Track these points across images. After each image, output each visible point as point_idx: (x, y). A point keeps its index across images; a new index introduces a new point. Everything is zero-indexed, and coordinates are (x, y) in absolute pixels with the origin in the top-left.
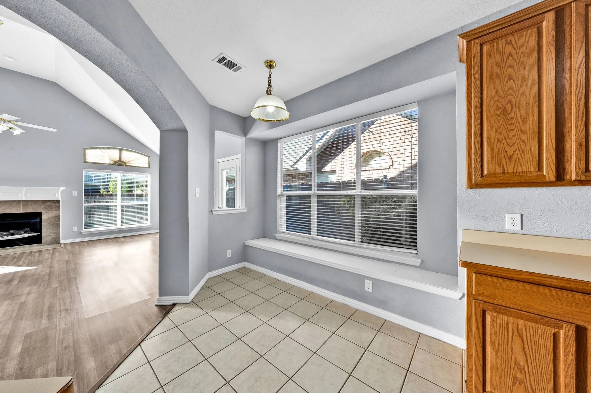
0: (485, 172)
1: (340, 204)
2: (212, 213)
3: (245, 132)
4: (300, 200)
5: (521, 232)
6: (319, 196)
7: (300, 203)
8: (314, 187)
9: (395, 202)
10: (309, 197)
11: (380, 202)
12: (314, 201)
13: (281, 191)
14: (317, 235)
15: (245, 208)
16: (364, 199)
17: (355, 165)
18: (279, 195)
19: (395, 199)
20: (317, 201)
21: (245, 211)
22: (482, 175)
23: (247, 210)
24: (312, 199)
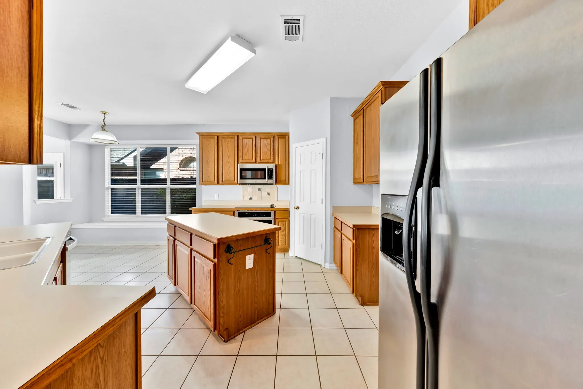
0: (203, 181)
1: (158, 193)
2: (35, 203)
3: (70, 137)
4: (127, 192)
5: (219, 200)
6: (142, 189)
7: (127, 193)
8: (139, 182)
9: (188, 191)
10: (135, 189)
11: (180, 191)
12: (139, 191)
13: (109, 185)
14: (142, 214)
15: (70, 198)
16: (172, 190)
17: (179, 163)
18: (107, 188)
19: (188, 190)
20: (141, 192)
21: (71, 201)
22: (202, 181)
23: (72, 200)
24: (137, 190)
